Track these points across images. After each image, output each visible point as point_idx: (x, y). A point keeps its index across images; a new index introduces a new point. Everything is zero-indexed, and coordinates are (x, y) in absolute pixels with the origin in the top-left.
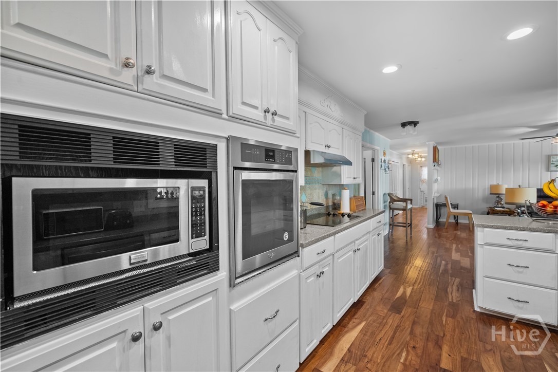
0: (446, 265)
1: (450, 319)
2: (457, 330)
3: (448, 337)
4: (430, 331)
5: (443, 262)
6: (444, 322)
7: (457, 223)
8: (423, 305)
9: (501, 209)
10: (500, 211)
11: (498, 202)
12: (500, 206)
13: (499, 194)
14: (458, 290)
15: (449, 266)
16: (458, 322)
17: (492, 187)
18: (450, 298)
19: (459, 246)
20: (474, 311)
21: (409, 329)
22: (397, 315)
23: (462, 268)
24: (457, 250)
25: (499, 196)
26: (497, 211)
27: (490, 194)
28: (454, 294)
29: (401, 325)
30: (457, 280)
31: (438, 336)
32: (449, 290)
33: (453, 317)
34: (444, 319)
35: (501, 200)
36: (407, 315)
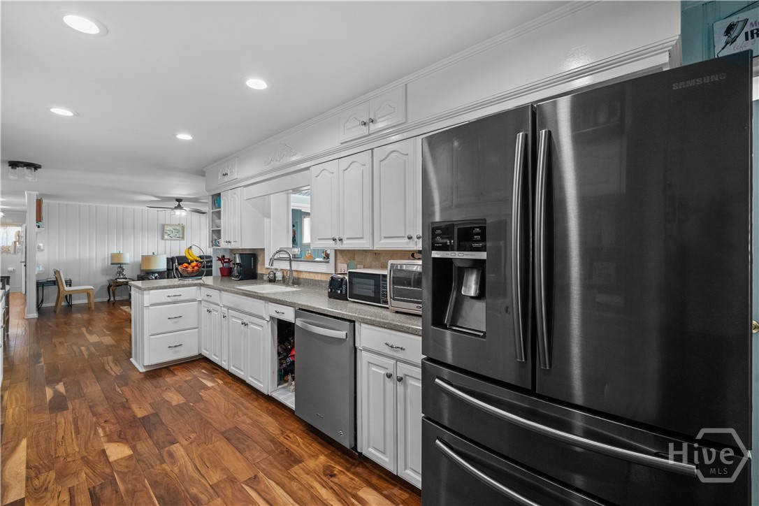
0: (88, 349)
1: (124, 388)
2: (135, 391)
3: (130, 398)
4: (111, 403)
5: (83, 348)
6: (120, 392)
7: (70, 306)
8: (88, 391)
9: (124, 280)
10: (123, 282)
11: (120, 273)
12: (122, 277)
13: (121, 264)
14: (116, 365)
15: (93, 349)
16: (132, 385)
17: (113, 256)
18: (113, 373)
19: (90, 328)
20: (141, 373)
21: (90, 414)
22: (65, 412)
23: (107, 346)
24: (91, 333)
25: (120, 266)
26: (120, 282)
27: (112, 264)
28: (114, 369)
29: (77, 415)
30: (110, 358)
31: (122, 403)
32: (107, 367)
33: (126, 384)
34: (119, 390)
35: (123, 270)
36: (77, 406)
